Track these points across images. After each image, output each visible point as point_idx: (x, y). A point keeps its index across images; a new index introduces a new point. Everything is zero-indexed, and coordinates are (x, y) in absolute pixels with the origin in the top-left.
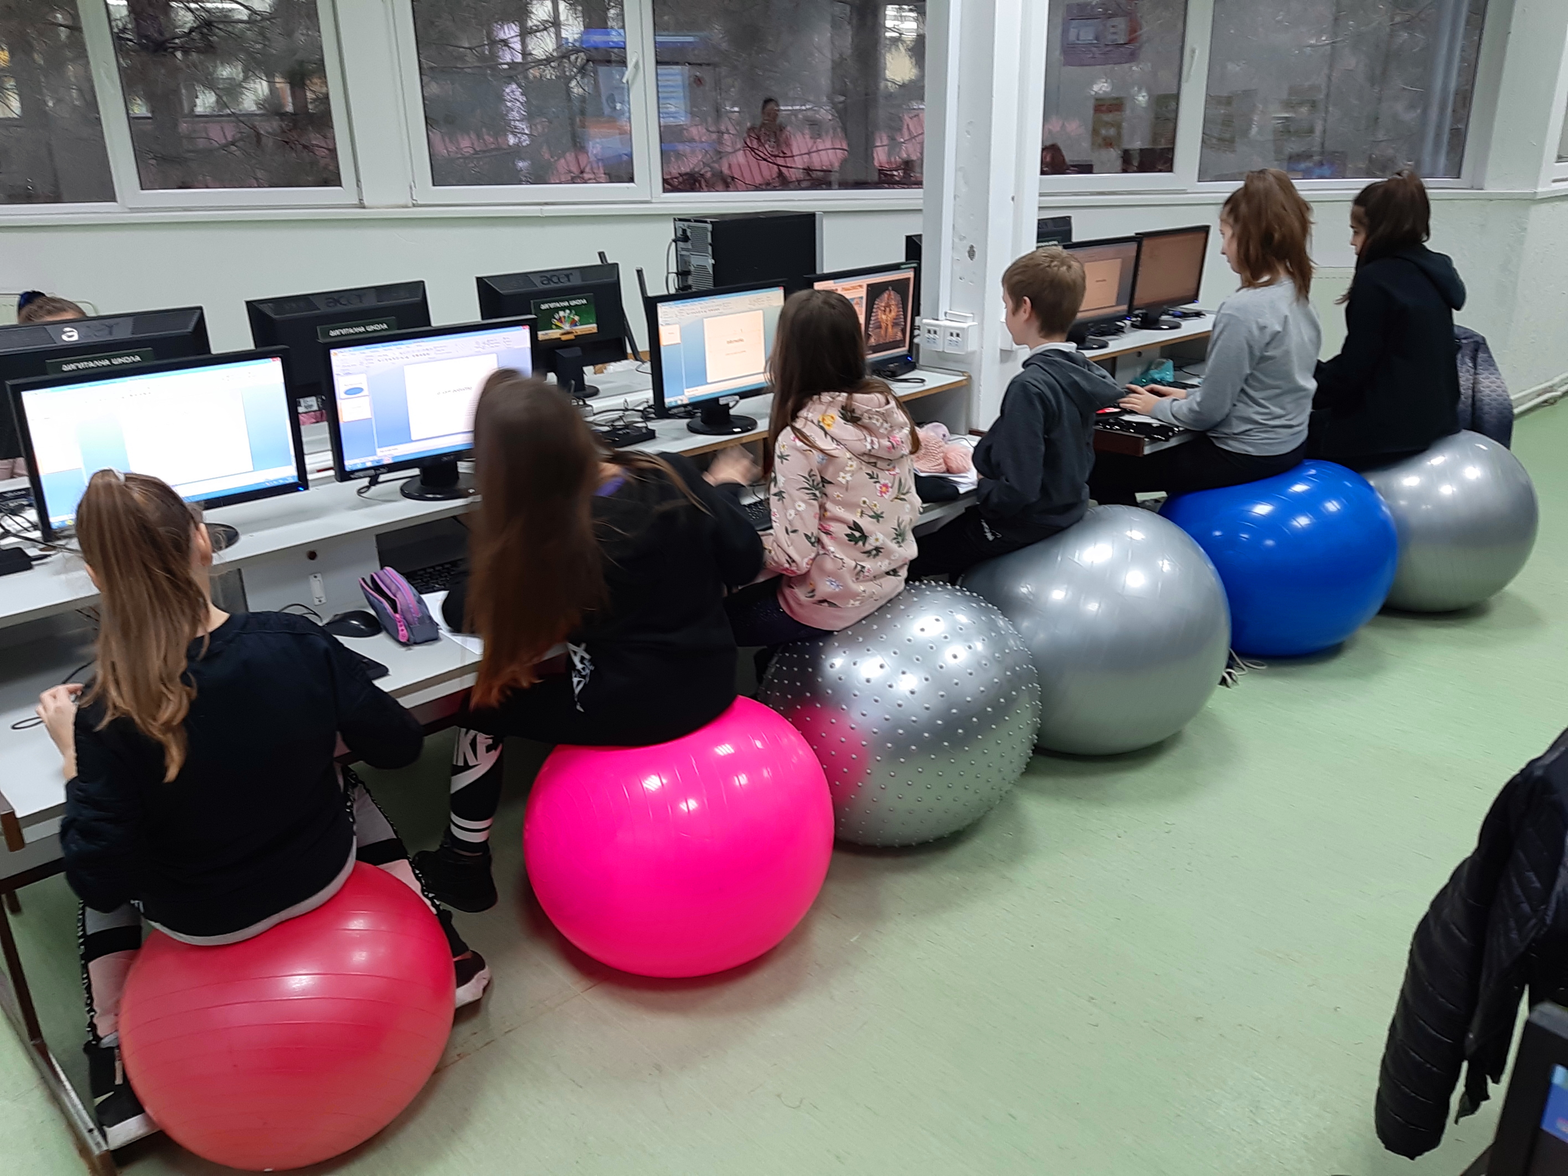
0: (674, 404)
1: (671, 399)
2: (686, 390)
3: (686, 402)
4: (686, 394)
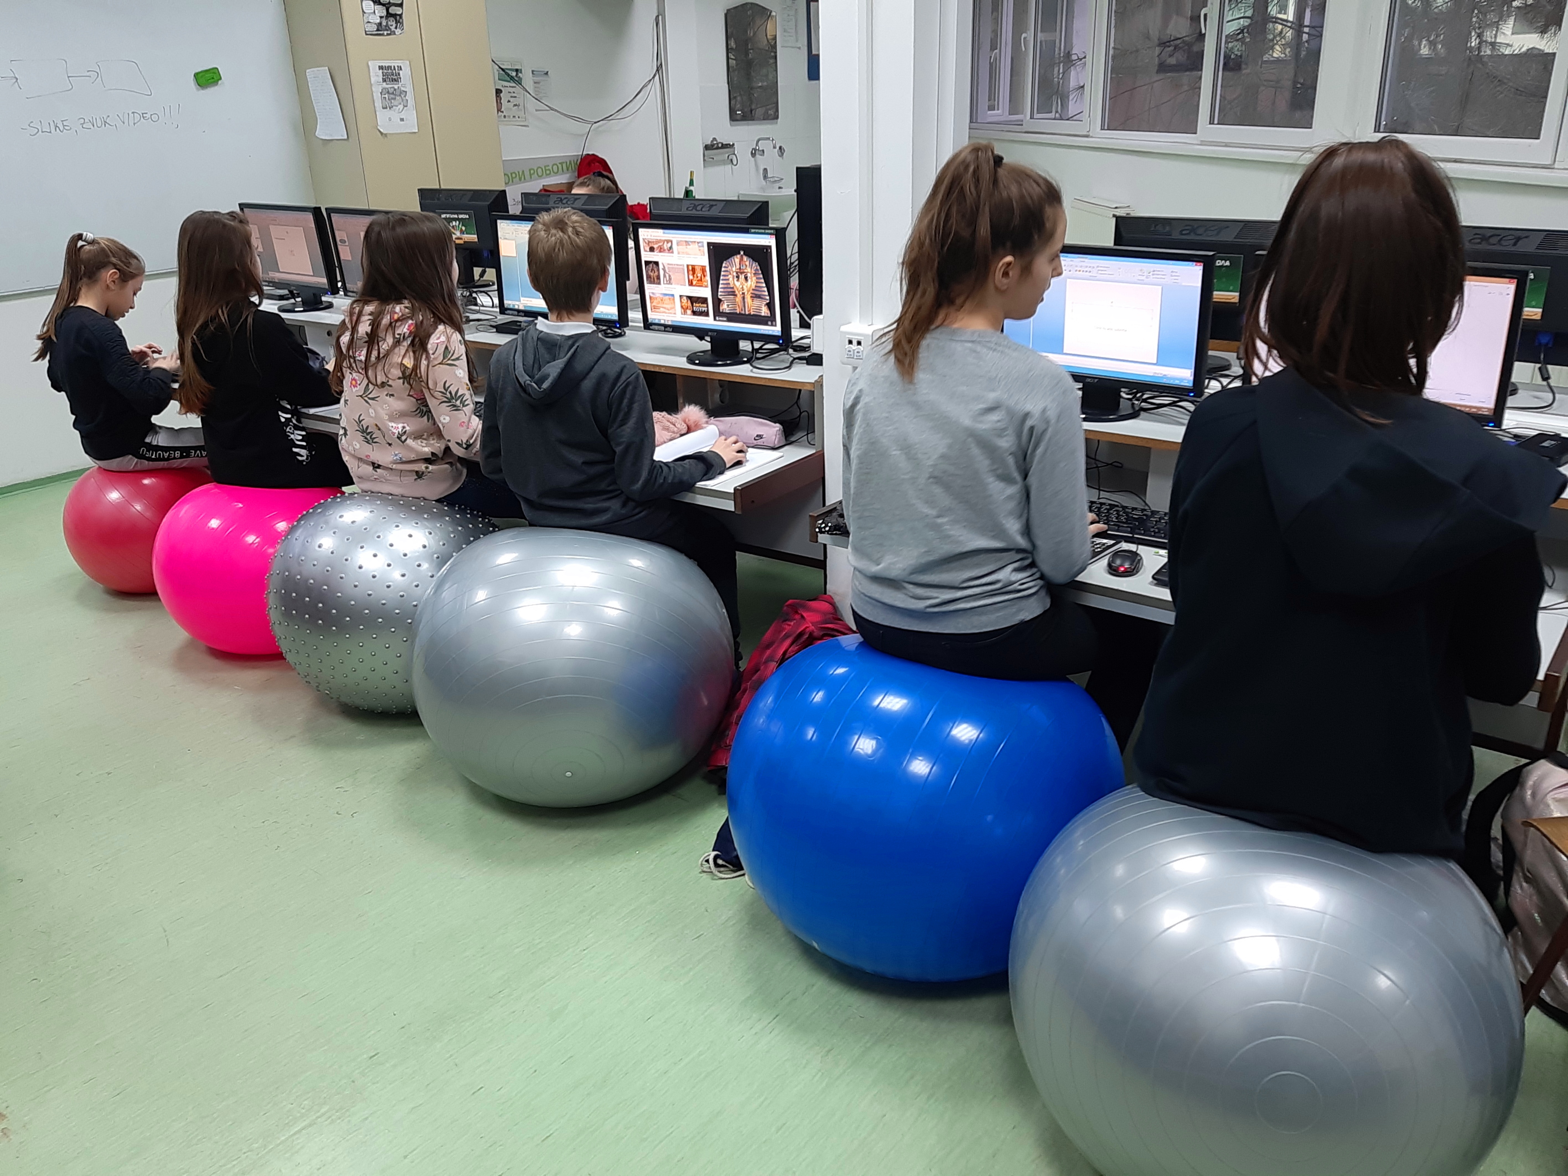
0: (511, 307)
1: (510, 302)
2: (522, 299)
3: (521, 308)
4: (522, 302)
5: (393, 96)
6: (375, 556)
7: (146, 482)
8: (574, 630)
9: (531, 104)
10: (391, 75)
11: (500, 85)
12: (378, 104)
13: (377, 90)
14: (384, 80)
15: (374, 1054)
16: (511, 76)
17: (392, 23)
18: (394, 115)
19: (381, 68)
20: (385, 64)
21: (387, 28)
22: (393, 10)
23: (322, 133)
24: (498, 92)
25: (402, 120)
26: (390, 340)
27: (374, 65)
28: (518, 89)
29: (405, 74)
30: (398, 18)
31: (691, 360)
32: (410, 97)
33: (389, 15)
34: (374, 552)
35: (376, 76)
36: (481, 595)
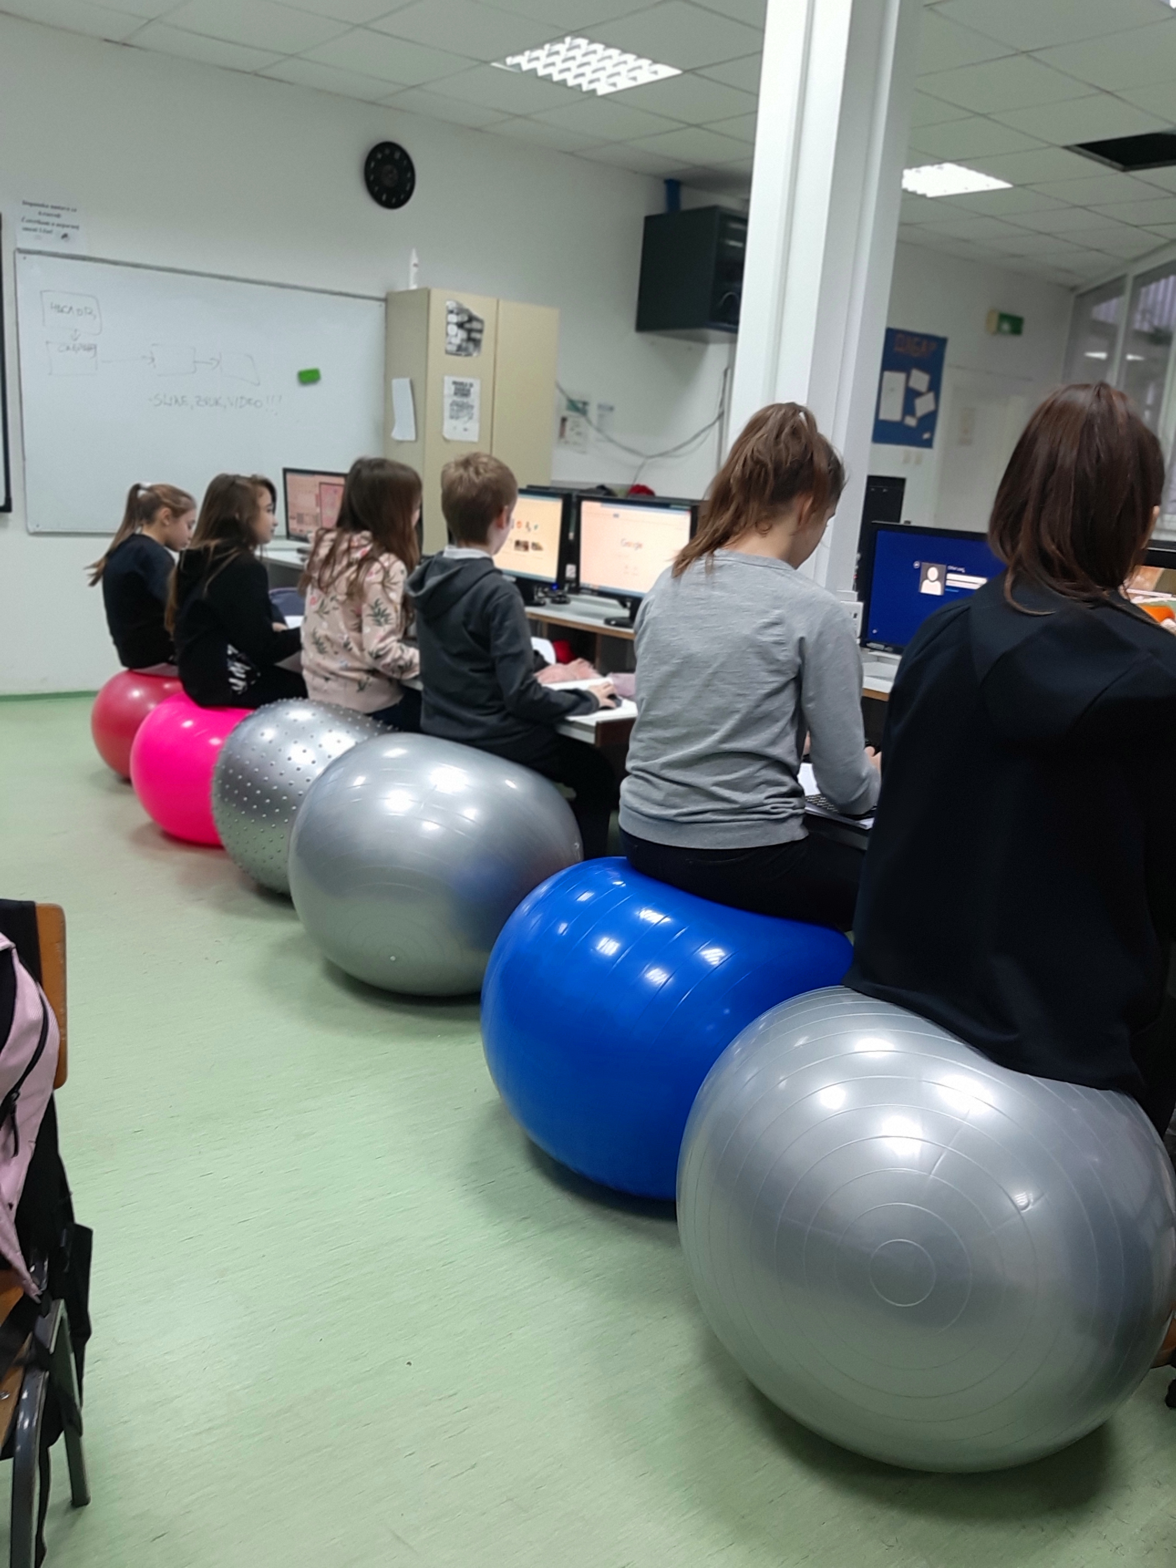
5: (460, 409)
6: (304, 751)
7: (167, 686)
8: (430, 827)
9: (592, 434)
10: (462, 390)
11: (566, 413)
12: (447, 414)
13: (448, 401)
14: (456, 394)
15: (139, 1130)
16: (578, 407)
17: (471, 346)
18: (459, 424)
19: (455, 383)
20: (459, 379)
21: (466, 349)
22: (475, 335)
23: (397, 434)
24: (564, 420)
25: (465, 430)
26: (345, 562)
27: (448, 380)
28: (582, 420)
29: (475, 391)
30: (477, 343)
31: (608, 621)
32: (476, 411)
33: (469, 339)
34: (303, 748)
35: (449, 389)
36: (359, 781)
